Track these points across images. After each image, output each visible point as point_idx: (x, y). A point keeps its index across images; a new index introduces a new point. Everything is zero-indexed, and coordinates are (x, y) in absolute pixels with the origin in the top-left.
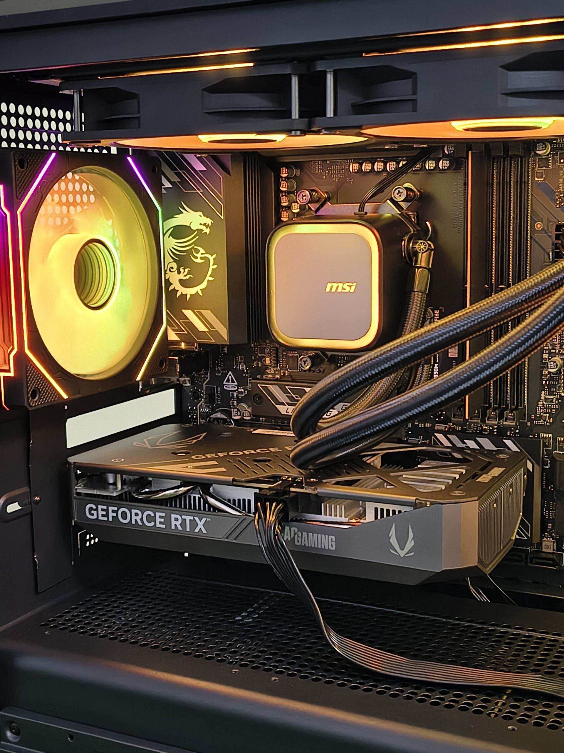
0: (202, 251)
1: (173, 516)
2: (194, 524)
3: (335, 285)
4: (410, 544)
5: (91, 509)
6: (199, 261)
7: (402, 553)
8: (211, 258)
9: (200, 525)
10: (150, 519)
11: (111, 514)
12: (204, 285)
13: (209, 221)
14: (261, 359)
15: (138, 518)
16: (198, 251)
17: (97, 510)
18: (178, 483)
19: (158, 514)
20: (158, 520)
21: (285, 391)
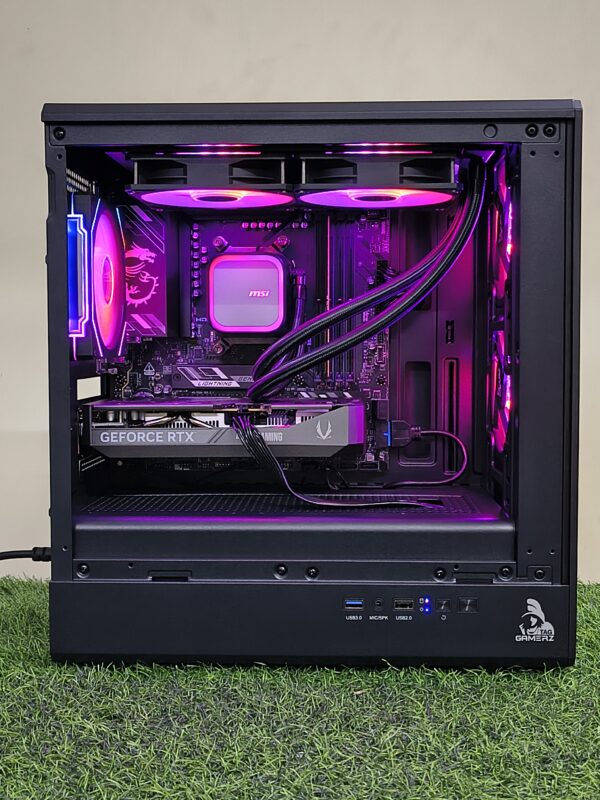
0: (147, 274)
1: (169, 433)
2: (185, 436)
3: (255, 293)
4: (329, 431)
5: (105, 435)
6: (145, 281)
7: (324, 438)
8: (155, 279)
9: (190, 437)
10: (151, 437)
11: (121, 437)
12: (149, 297)
13: (154, 255)
14: (173, 352)
15: (142, 438)
16: (144, 275)
17: (110, 436)
18: (166, 414)
19: (158, 433)
20: (158, 437)
21: (198, 371)
